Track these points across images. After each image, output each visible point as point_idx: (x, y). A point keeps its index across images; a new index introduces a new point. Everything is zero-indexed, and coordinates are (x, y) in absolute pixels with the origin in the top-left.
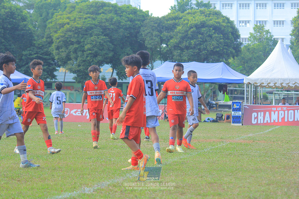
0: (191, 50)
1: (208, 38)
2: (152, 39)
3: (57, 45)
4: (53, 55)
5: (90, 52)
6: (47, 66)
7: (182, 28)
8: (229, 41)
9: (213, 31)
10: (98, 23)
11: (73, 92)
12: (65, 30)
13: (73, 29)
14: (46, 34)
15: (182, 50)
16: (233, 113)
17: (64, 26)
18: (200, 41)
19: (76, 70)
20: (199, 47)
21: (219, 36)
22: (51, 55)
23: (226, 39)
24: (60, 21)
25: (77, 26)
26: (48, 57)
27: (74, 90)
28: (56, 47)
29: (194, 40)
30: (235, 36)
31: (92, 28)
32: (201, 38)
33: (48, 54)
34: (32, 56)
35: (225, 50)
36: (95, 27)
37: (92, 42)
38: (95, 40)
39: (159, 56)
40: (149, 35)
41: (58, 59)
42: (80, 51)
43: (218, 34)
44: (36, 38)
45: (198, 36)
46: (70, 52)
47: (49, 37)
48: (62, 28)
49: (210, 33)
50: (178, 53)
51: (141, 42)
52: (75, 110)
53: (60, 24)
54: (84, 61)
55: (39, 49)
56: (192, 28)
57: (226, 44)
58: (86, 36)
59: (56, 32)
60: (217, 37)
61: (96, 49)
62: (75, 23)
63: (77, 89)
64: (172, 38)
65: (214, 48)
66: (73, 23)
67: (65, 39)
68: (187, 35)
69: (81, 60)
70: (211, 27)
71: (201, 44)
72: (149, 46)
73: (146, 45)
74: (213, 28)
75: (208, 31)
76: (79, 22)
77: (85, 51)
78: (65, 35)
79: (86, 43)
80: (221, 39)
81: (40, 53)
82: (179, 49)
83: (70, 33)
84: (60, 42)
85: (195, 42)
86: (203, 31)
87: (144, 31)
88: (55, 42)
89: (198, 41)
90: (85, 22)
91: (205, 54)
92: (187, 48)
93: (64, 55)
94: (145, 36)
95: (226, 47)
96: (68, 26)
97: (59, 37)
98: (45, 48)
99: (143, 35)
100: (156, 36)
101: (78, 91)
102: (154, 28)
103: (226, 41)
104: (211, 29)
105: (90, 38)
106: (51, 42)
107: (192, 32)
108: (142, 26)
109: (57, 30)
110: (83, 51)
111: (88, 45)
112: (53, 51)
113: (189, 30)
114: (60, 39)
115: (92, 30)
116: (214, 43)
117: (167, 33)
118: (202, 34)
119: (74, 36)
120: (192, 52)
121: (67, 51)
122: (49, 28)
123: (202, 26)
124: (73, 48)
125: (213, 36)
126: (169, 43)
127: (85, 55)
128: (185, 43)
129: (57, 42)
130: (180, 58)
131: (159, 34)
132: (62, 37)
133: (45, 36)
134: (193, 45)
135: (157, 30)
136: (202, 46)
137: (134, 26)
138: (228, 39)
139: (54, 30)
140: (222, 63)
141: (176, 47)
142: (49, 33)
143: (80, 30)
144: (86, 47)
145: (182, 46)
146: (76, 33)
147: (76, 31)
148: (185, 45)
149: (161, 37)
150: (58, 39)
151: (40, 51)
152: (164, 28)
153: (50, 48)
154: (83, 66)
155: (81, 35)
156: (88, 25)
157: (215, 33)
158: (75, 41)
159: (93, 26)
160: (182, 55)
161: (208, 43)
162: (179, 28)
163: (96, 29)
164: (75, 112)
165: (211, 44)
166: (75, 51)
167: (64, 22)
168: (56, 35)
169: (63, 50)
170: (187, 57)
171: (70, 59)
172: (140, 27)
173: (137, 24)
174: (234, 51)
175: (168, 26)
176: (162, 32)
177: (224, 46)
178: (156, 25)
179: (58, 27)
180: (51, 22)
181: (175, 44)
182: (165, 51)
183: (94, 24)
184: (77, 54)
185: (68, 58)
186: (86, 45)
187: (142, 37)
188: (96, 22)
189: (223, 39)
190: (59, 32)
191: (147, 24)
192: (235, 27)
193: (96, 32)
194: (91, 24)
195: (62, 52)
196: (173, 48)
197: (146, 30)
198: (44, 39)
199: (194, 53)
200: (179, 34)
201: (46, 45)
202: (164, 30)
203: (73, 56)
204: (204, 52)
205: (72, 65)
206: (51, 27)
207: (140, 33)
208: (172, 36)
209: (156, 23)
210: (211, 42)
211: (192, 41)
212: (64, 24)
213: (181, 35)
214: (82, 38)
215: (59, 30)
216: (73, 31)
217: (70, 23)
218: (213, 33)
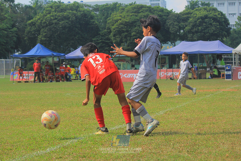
0: (199, 34)
1: (210, 25)
2: (174, 27)
3: (114, 33)
4: (112, 40)
5: (135, 37)
6: (109, 48)
7: (193, 19)
8: (223, 27)
9: (213, 21)
10: (139, 18)
11: (125, 63)
12: (119, 24)
13: (124, 23)
14: (107, 27)
15: (193, 33)
16: (226, 72)
17: (118, 21)
18: (205, 27)
19: (127, 49)
20: (204, 31)
21: (217, 24)
22: (111, 40)
23: (221, 26)
24: (115, 18)
25: (126, 21)
26: (109, 41)
27: (125, 62)
28: (113, 35)
29: (201, 27)
30: (226, 24)
31: (135, 22)
32: (205, 25)
33: (109, 39)
34: (99, 41)
35: (220, 33)
36: (138, 21)
37: (136, 31)
38: (138, 29)
39: (179, 38)
40: (172, 24)
41: (115, 42)
42: (129, 36)
43: (215, 23)
44: (101, 29)
45: (203, 24)
46: (123, 37)
47: (109, 29)
48: (117, 23)
49: (211, 22)
50: (191, 35)
51: (167, 29)
52: (126, 74)
53: (116, 20)
54: (131, 43)
55: (103, 37)
56: (199, 19)
57: (221, 29)
58: (132, 27)
59: (113, 25)
60: (215, 24)
61: (139, 35)
62: (125, 19)
63: (128, 61)
64: (186, 26)
65: (214, 32)
66: (123, 19)
67: (119, 30)
68: (196, 24)
69: (130, 42)
70: (211, 18)
71: (205, 29)
72: (172, 32)
73: (170, 31)
74: (212, 19)
75: (209, 21)
76: (127, 18)
77: (132, 37)
78: (119, 27)
79: (132, 31)
80: (218, 26)
81: (104, 39)
82: (191, 33)
83: (122, 26)
84: (115, 31)
85: (201, 28)
86: (206, 21)
87: (169, 22)
88: (112, 32)
89: (203, 28)
90: (131, 18)
91: (208, 35)
92: (197, 32)
93: (118, 40)
94: (169, 25)
95: (221, 31)
96: (121, 21)
97: (115, 28)
98: (106, 36)
99: (168, 25)
100: (176, 25)
101: (128, 62)
102: (175, 20)
103: (221, 27)
104: (211, 19)
105: (134, 28)
106: (111, 32)
107: (199, 22)
108: (167, 19)
109: (114, 24)
110: (131, 37)
111: (134, 33)
112: (111, 37)
113: (197, 20)
114: (116, 30)
115: (136, 23)
116: (213, 28)
117: (183, 23)
118: (206, 23)
119: (124, 27)
120: (200, 34)
121: (120, 37)
122: (109, 23)
123: (205, 18)
124: (124, 35)
125: (213, 24)
126: (185, 30)
127: (132, 39)
128: (195, 29)
129: (114, 31)
130: (192, 39)
131: (179, 24)
132: (117, 28)
133: (106, 28)
134: (200, 30)
135: (177, 21)
136: (206, 30)
137: (162, 19)
138: (222, 25)
139: (112, 24)
140: (218, 41)
141: (190, 32)
142: (109, 26)
143: (128, 23)
144: (132, 34)
145: (193, 31)
146: (125, 25)
147: (126, 24)
148: (195, 30)
149: (179, 26)
150: (114, 29)
151: (103, 38)
152: (181, 20)
153: (110, 36)
154: (131, 46)
155: (128, 27)
156: (133, 20)
157: (213, 22)
158: (125, 30)
159: (136, 20)
160: (193, 37)
161: (210, 28)
162: (191, 19)
163: (138, 22)
164: (126, 76)
165: (211, 29)
166: (126, 37)
167: (118, 18)
168: (113, 27)
169: (118, 36)
170: (197, 38)
171: (122, 42)
172: (166, 20)
173: (164, 18)
174: (226, 34)
175: (184, 18)
176: (180, 23)
177: (220, 30)
178: (176, 18)
179: (114, 22)
180: (110, 19)
181: (189, 30)
182: (182, 34)
183: (137, 19)
184: (127, 39)
185: (121, 42)
186: (132, 32)
187: (168, 26)
188: (138, 18)
189: (219, 26)
190: (115, 25)
191: (170, 18)
192: (226, 18)
193: (138, 24)
194: (135, 19)
195: (117, 38)
196: (187, 33)
197: (170, 22)
198: (106, 30)
199: (201, 35)
200: (191, 23)
201: (107, 34)
202: (181, 21)
203: (124, 40)
204: (207, 34)
205: (124, 46)
206: (110, 22)
207: (166, 24)
208: (186, 25)
209: (176, 17)
210: (212, 28)
211: (199, 28)
212: (118, 20)
213: (192, 24)
214: (129, 28)
215: (115, 24)
216: (124, 24)
217: (122, 19)
218: (212, 22)
